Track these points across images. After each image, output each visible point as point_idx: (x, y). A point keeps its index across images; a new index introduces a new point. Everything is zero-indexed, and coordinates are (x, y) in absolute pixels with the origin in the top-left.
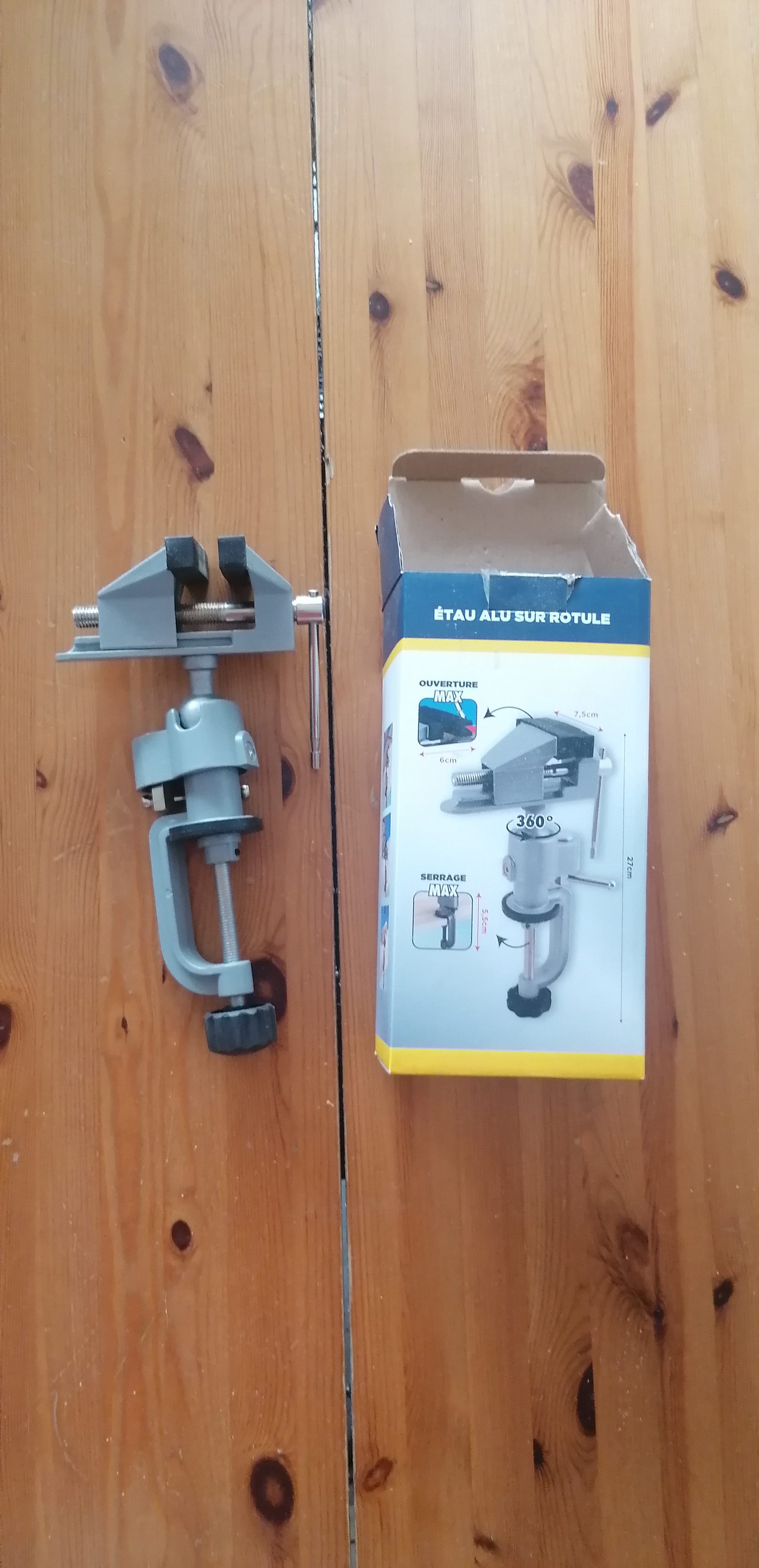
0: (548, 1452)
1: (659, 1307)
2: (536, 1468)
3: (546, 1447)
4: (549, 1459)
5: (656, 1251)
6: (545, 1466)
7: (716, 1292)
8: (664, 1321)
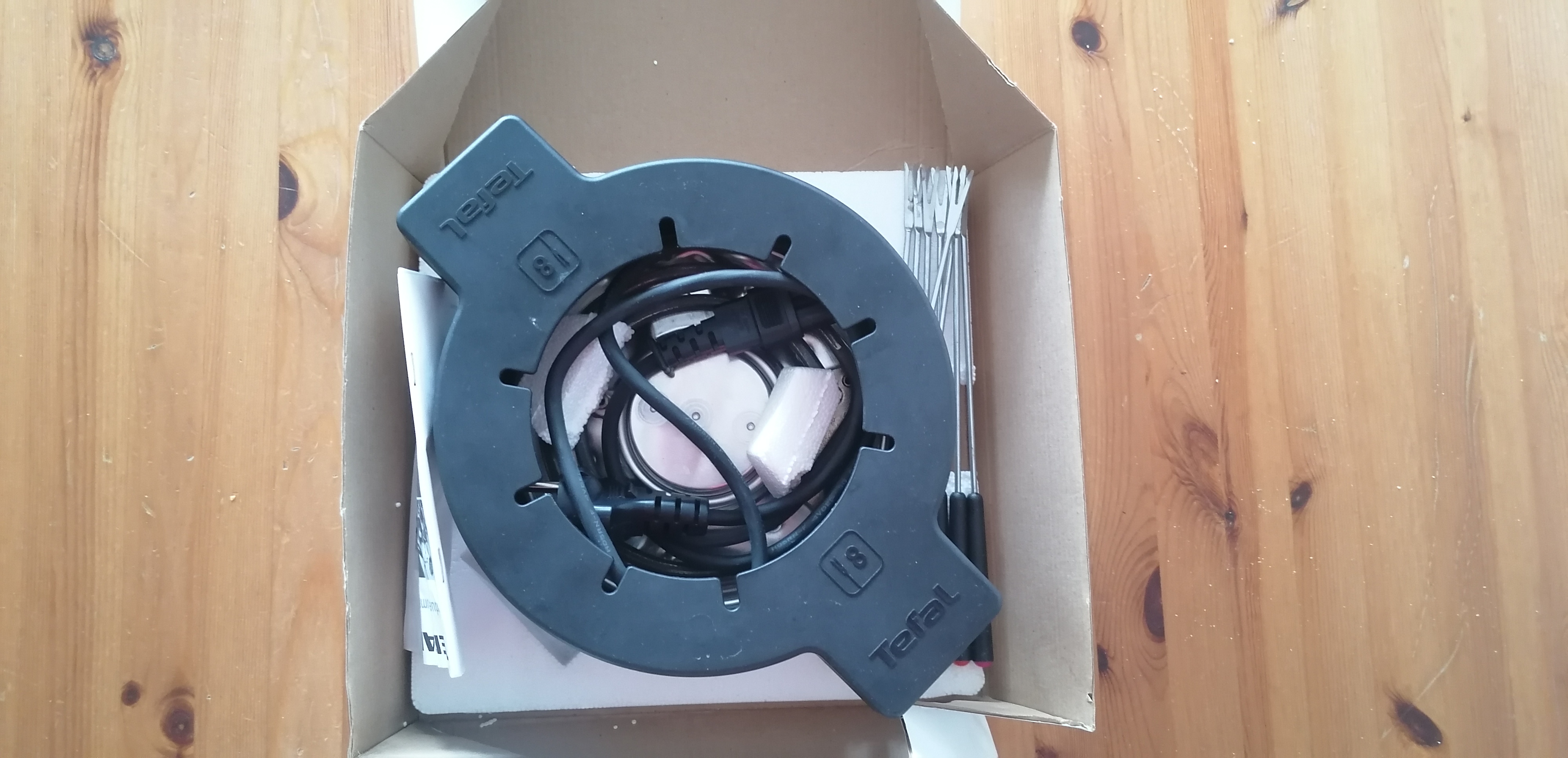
1: (1231, 510)
5: (1227, 450)
7: (1294, 494)
8: (1236, 525)
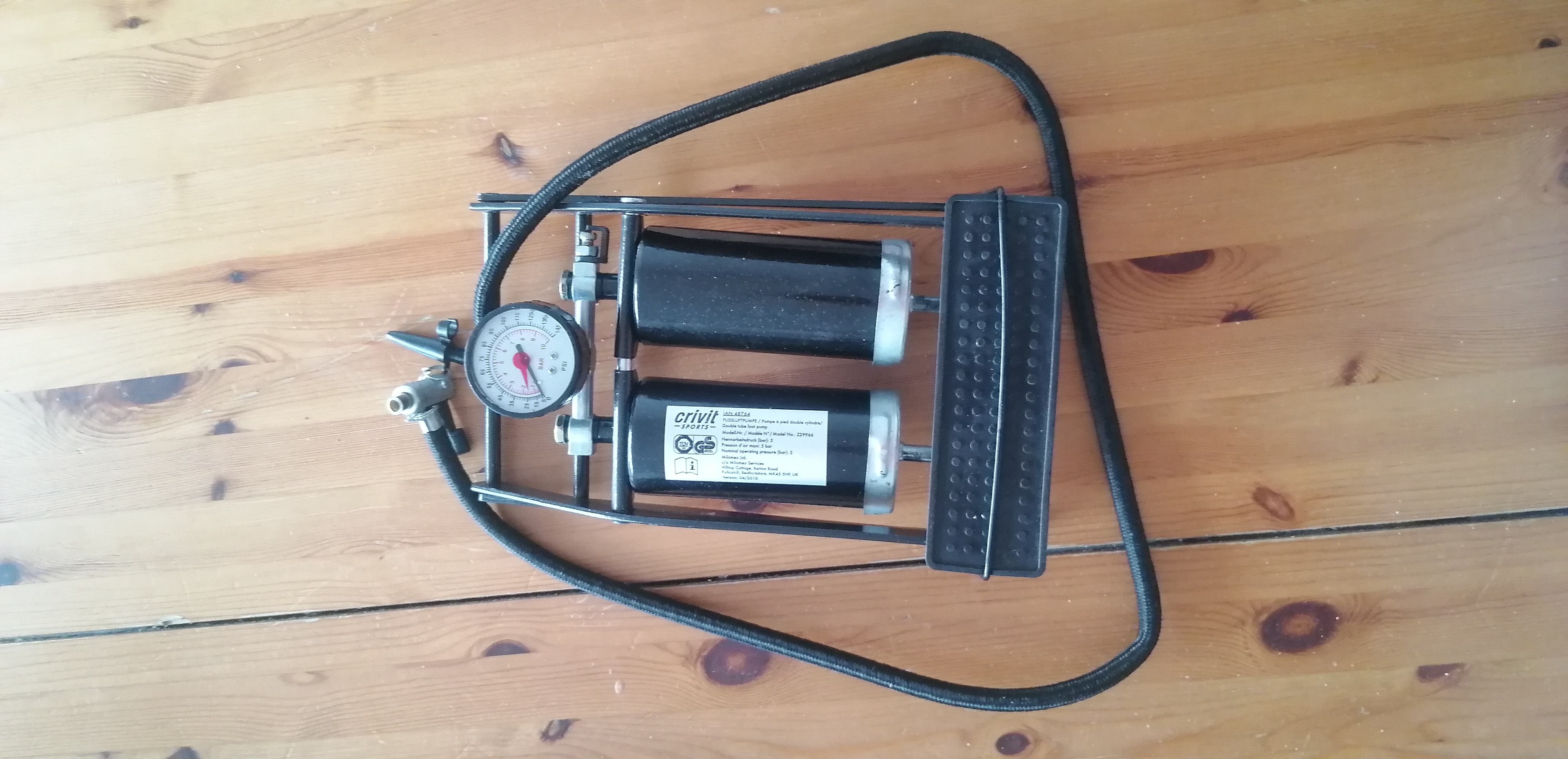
0: (1236, 304)
2: (1257, 318)
3: (1231, 307)
4: (1244, 303)
6: (1252, 308)
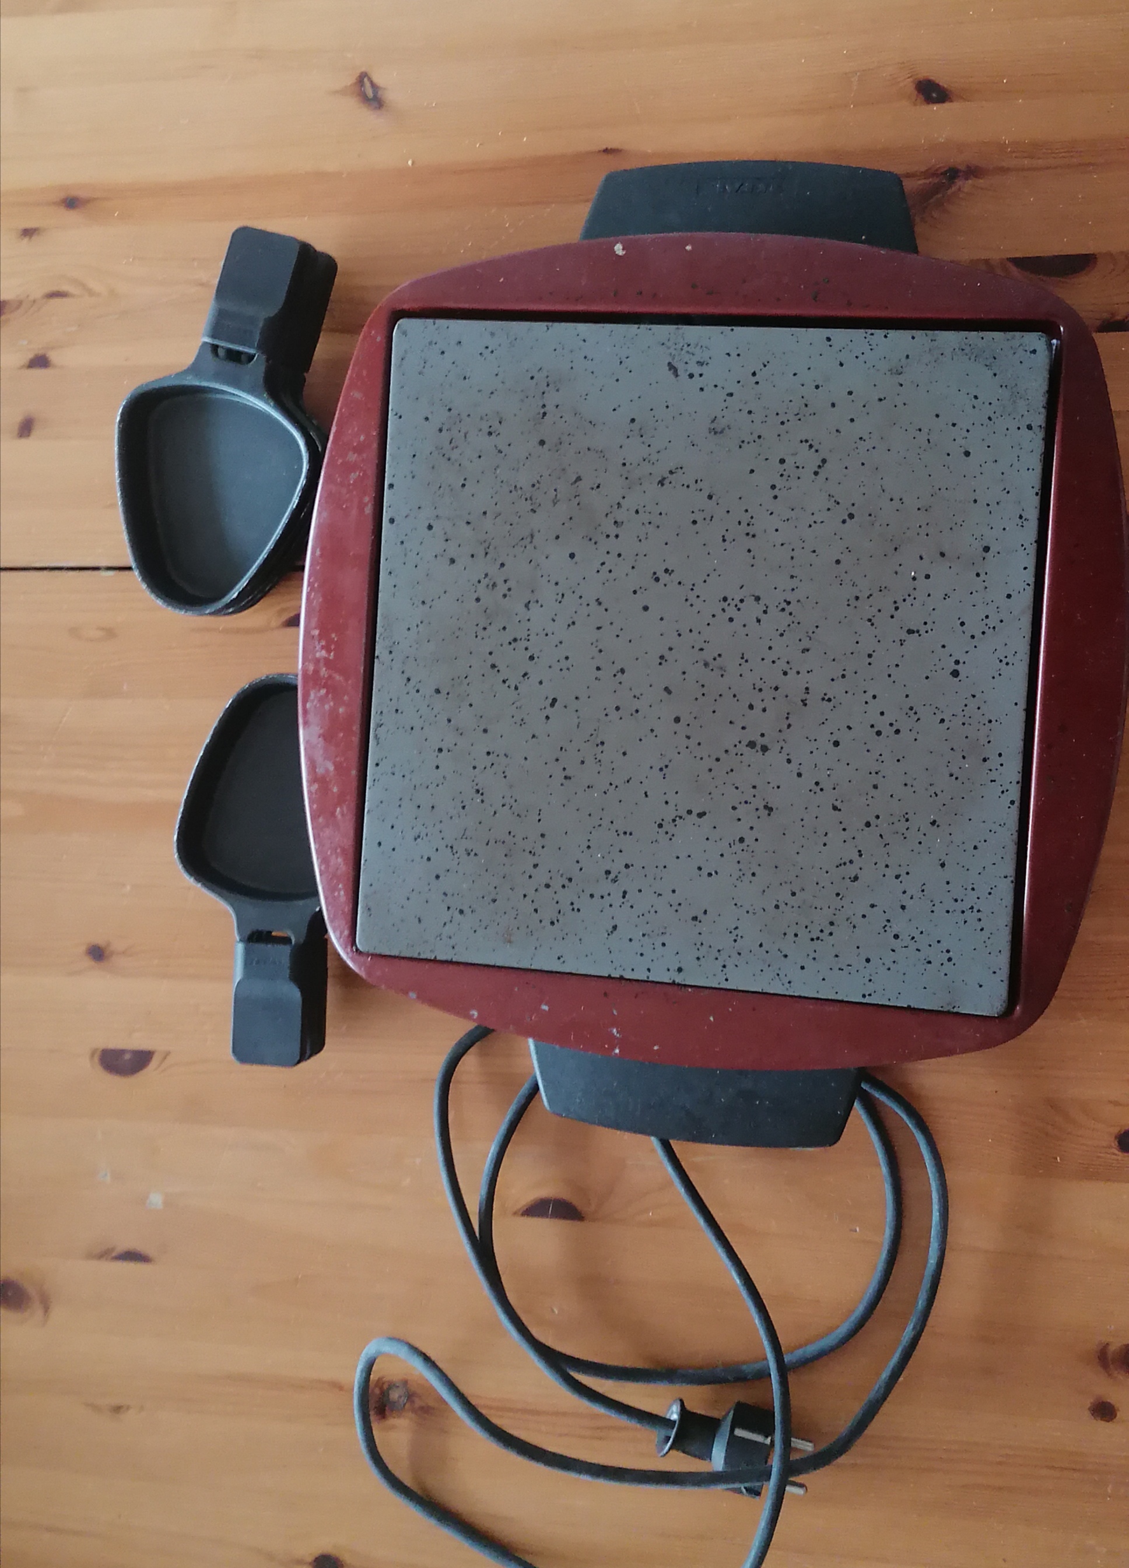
0: (1112, 314)
1: (944, 174)
3: (1107, 316)
4: (1117, 312)
7: (929, 100)
8: (962, 168)
